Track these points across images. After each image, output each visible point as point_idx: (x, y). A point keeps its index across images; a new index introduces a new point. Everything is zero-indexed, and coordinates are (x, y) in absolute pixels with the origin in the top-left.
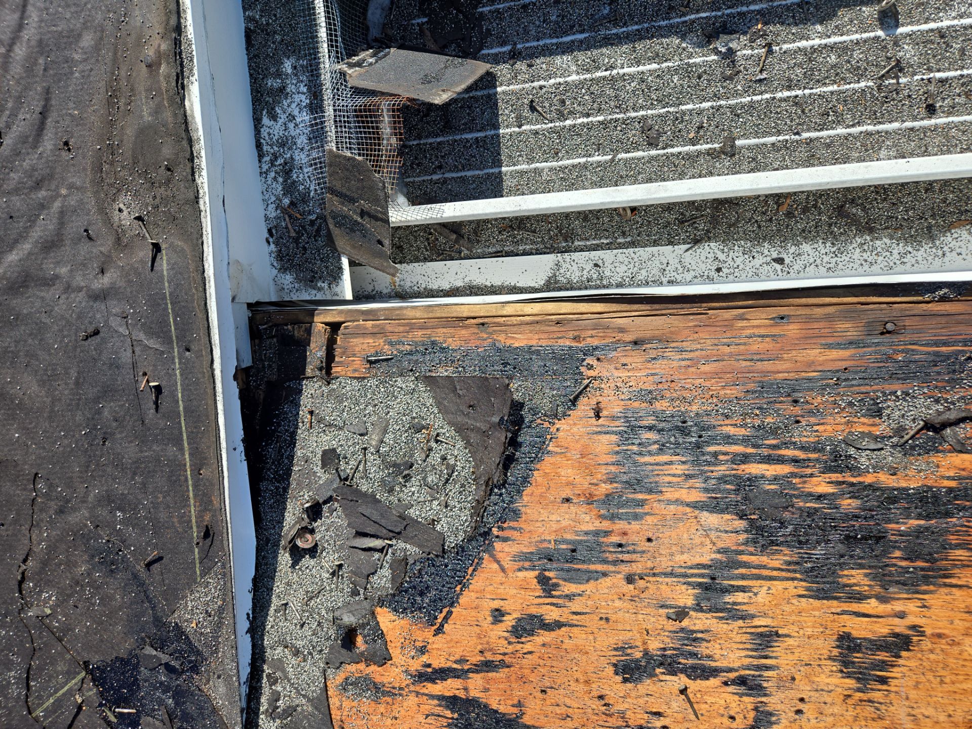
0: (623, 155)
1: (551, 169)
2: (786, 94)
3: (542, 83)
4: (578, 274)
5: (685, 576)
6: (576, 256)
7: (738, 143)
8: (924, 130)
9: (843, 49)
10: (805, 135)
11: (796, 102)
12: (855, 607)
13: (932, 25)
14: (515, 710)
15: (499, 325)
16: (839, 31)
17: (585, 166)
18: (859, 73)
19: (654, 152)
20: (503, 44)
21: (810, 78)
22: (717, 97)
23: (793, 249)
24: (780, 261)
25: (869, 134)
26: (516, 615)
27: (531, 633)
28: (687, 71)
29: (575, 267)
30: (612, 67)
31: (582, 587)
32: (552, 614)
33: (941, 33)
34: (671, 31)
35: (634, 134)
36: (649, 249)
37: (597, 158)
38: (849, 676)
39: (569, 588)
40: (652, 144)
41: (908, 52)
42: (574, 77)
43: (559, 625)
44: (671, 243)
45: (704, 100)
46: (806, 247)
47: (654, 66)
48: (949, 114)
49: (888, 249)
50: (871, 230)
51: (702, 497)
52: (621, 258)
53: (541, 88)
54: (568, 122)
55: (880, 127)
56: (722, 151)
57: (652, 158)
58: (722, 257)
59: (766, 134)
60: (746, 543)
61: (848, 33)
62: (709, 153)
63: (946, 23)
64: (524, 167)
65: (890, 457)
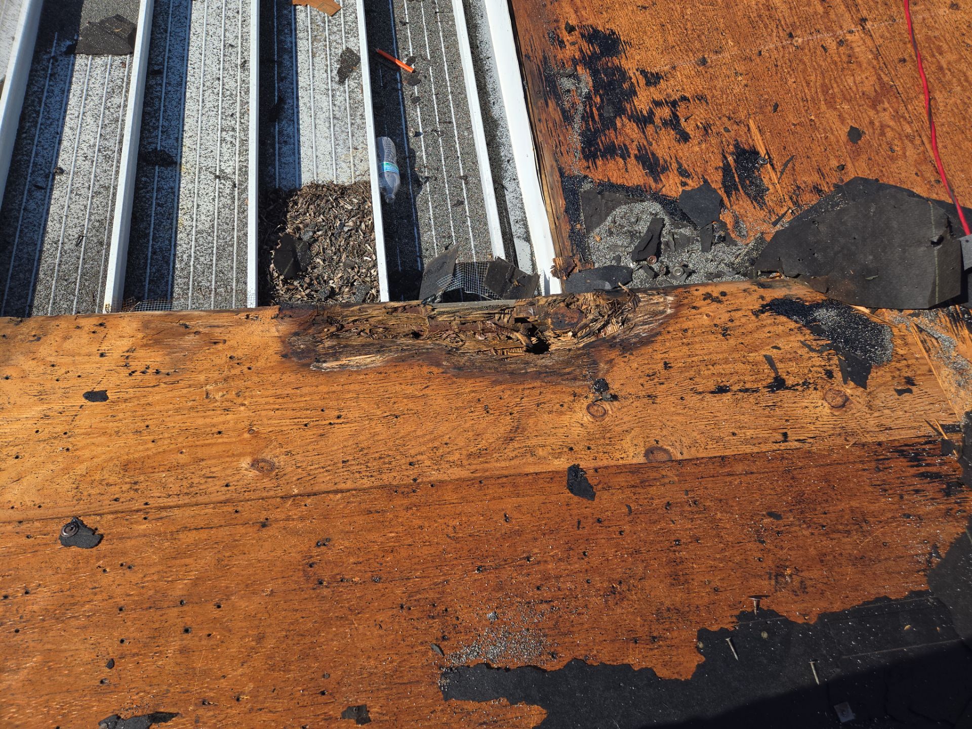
0: (468, 214)
1: (474, 241)
2: (443, 161)
3: (435, 245)
4: (522, 229)
5: (643, 128)
6: (513, 230)
7: (462, 174)
8: (457, 124)
9: (427, 147)
10: (459, 155)
11: (446, 158)
12: (636, 84)
13: (420, 123)
14: (720, 170)
15: (557, 211)
16: (420, 147)
17: (473, 228)
18: (436, 141)
19: (466, 203)
20: (417, 261)
21: (438, 155)
22: (443, 182)
23: (503, 158)
24: (508, 161)
25: (459, 138)
26: (681, 178)
27: (686, 171)
28: (432, 192)
29: (519, 231)
30: (430, 219)
31: (660, 158)
32: (675, 165)
33: (423, 121)
34: (415, 199)
35: (459, 209)
36: (508, 203)
37: (469, 223)
38: (659, 82)
39: (661, 162)
40: (462, 203)
41: (429, 129)
42: (433, 233)
43: (678, 162)
44: (505, 196)
45: (445, 187)
46: (502, 154)
47: (430, 203)
48: (451, 118)
49: (501, 132)
50: (494, 136)
51: (612, 131)
52: (512, 213)
53: (437, 245)
54: (453, 234)
55: (456, 135)
56: (465, 180)
57: (469, 203)
58: (509, 179)
59: (458, 167)
60: (624, 114)
61: (421, 145)
62: (466, 184)
63: (419, 120)
64: (473, 252)
65: (582, 85)
